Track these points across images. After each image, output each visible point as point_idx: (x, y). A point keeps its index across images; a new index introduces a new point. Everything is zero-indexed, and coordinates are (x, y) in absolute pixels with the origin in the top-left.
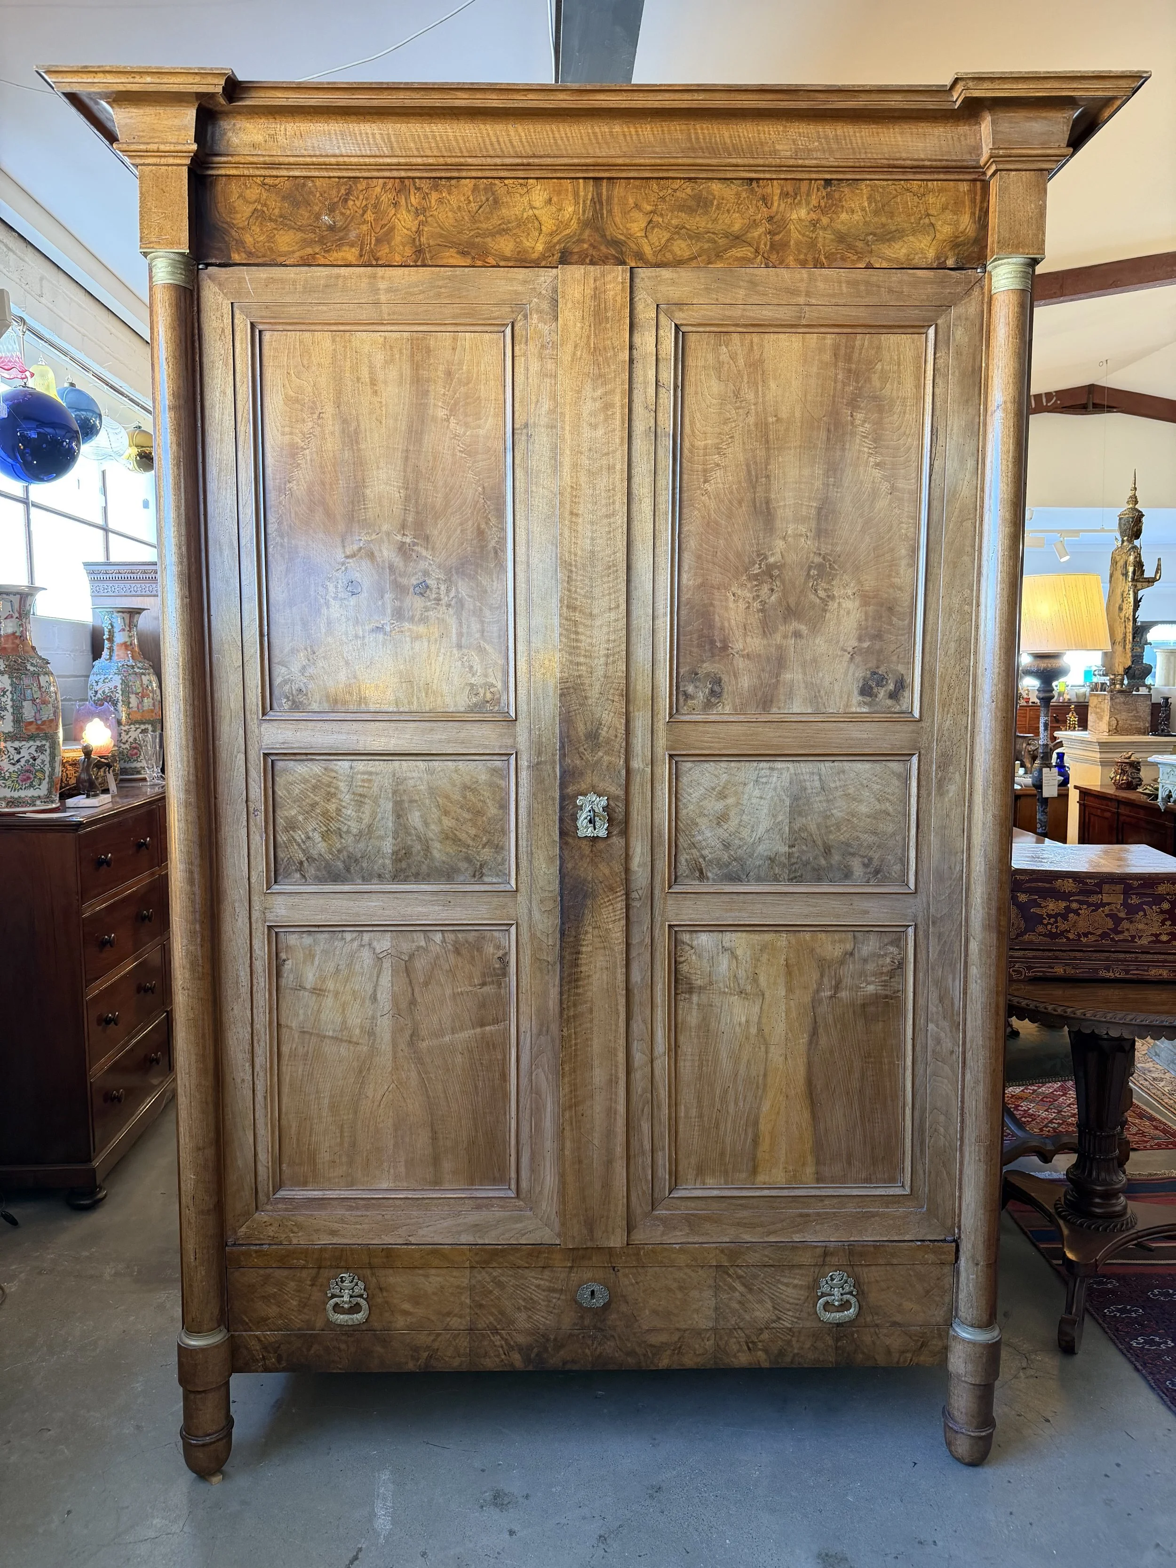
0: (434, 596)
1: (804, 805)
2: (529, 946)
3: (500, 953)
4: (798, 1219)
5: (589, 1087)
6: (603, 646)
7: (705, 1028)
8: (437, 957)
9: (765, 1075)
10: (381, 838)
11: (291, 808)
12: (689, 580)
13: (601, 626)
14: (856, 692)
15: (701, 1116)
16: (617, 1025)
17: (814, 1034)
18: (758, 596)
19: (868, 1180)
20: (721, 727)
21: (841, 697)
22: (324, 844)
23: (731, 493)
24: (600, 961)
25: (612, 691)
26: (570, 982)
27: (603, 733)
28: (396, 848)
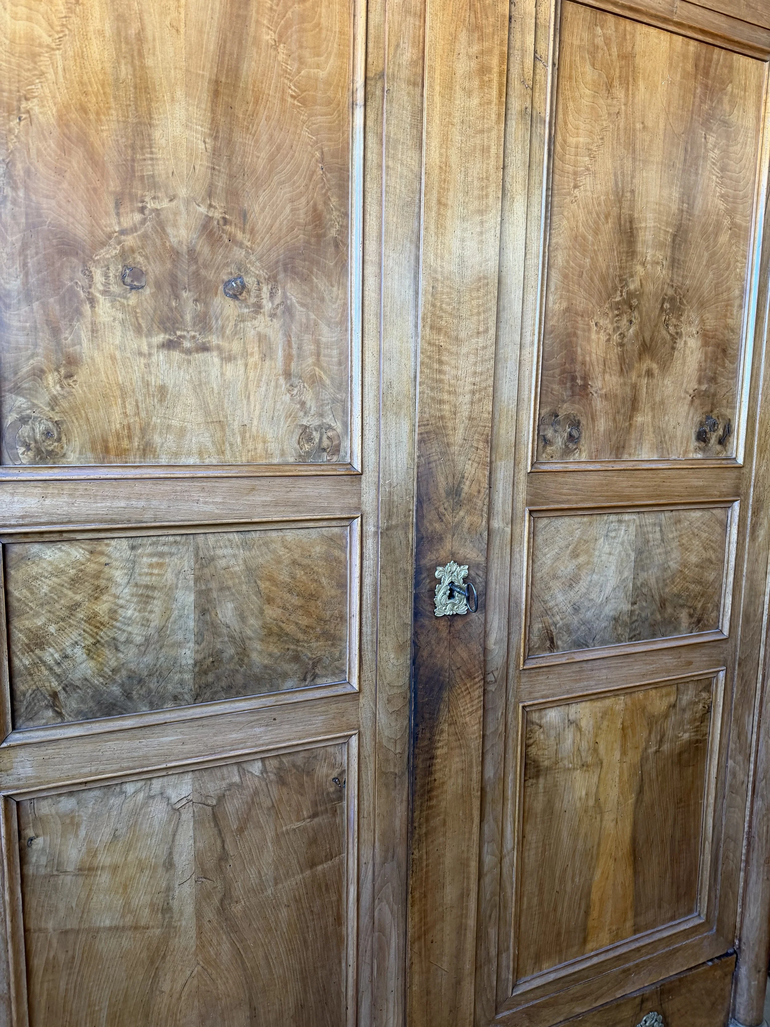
0: (253, 300)
1: (647, 558)
2: (372, 759)
3: (335, 773)
4: (621, 976)
5: (440, 909)
6: (470, 379)
7: (549, 808)
8: (256, 793)
9: (599, 845)
10: (179, 645)
11: (37, 615)
12: (555, 303)
13: (468, 354)
14: (694, 437)
15: (541, 903)
16: (470, 833)
17: (641, 792)
18: (618, 328)
19: (673, 918)
20: (579, 477)
21: (682, 443)
22: (92, 664)
23: (599, 204)
24: (456, 763)
25: (476, 437)
26: (423, 795)
27: (466, 488)
28: (200, 657)
